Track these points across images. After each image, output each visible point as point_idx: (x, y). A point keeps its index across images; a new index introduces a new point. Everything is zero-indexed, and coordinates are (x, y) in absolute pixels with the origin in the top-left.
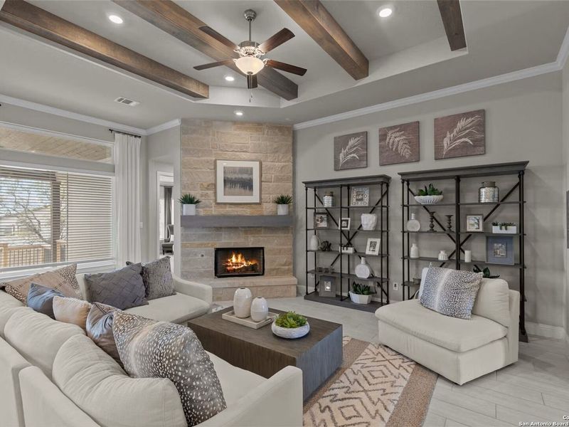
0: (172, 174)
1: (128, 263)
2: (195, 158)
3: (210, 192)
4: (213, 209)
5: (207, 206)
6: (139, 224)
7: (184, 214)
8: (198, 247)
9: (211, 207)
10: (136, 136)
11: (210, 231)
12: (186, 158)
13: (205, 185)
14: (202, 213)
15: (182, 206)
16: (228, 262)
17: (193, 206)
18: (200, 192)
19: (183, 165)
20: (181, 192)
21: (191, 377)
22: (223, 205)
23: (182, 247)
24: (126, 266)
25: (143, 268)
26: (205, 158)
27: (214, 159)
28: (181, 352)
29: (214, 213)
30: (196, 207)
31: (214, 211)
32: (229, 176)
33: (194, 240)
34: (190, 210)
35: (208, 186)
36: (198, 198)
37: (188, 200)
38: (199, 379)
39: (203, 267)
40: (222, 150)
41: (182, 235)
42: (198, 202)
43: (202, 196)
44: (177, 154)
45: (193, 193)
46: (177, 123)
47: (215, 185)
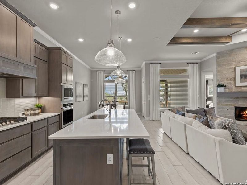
0: (212, 75)
1: (199, 108)
2: (224, 68)
3: (232, 82)
4: (234, 89)
5: (230, 88)
6: (198, 96)
7: (218, 91)
8: (225, 106)
9: (233, 88)
10: (196, 63)
11: (232, 99)
12: (219, 68)
13: (229, 79)
14: (227, 91)
15: (217, 89)
16: (244, 113)
17: (223, 88)
18: (227, 82)
19: (218, 71)
20: (217, 83)
21: (235, 132)
22: (239, 87)
23: (217, 105)
24: (198, 108)
25: (204, 110)
26: (230, 67)
27: (234, 66)
28: (232, 124)
29: (234, 91)
30: (224, 89)
31: (234, 90)
32: (244, 73)
33: (224, 102)
34: (221, 90)
35: (231, 79)
36: (225, 84)
37: (220, 86)
38: (237, 134)
39: (228, 114)
40: (239, 62)
41: (217, 100)
42: (225, 86)
43: (227, 83)
44: (214, 68)
45: (223, 83)
46: (215, 55)
47: (235, 79)
